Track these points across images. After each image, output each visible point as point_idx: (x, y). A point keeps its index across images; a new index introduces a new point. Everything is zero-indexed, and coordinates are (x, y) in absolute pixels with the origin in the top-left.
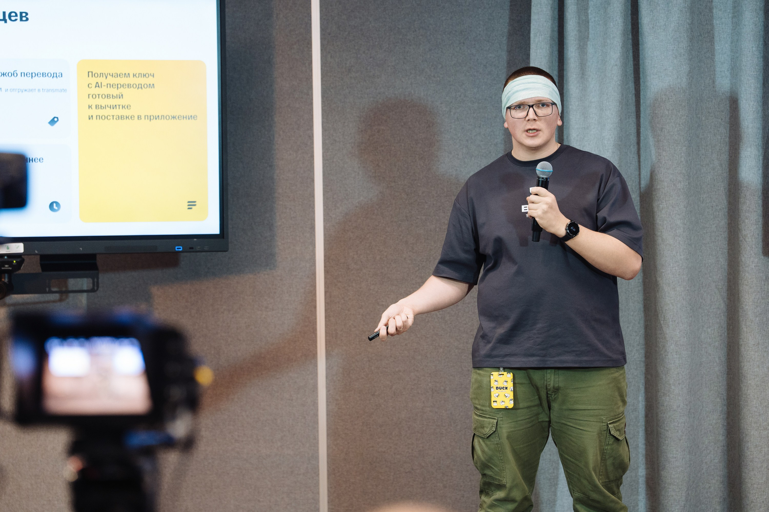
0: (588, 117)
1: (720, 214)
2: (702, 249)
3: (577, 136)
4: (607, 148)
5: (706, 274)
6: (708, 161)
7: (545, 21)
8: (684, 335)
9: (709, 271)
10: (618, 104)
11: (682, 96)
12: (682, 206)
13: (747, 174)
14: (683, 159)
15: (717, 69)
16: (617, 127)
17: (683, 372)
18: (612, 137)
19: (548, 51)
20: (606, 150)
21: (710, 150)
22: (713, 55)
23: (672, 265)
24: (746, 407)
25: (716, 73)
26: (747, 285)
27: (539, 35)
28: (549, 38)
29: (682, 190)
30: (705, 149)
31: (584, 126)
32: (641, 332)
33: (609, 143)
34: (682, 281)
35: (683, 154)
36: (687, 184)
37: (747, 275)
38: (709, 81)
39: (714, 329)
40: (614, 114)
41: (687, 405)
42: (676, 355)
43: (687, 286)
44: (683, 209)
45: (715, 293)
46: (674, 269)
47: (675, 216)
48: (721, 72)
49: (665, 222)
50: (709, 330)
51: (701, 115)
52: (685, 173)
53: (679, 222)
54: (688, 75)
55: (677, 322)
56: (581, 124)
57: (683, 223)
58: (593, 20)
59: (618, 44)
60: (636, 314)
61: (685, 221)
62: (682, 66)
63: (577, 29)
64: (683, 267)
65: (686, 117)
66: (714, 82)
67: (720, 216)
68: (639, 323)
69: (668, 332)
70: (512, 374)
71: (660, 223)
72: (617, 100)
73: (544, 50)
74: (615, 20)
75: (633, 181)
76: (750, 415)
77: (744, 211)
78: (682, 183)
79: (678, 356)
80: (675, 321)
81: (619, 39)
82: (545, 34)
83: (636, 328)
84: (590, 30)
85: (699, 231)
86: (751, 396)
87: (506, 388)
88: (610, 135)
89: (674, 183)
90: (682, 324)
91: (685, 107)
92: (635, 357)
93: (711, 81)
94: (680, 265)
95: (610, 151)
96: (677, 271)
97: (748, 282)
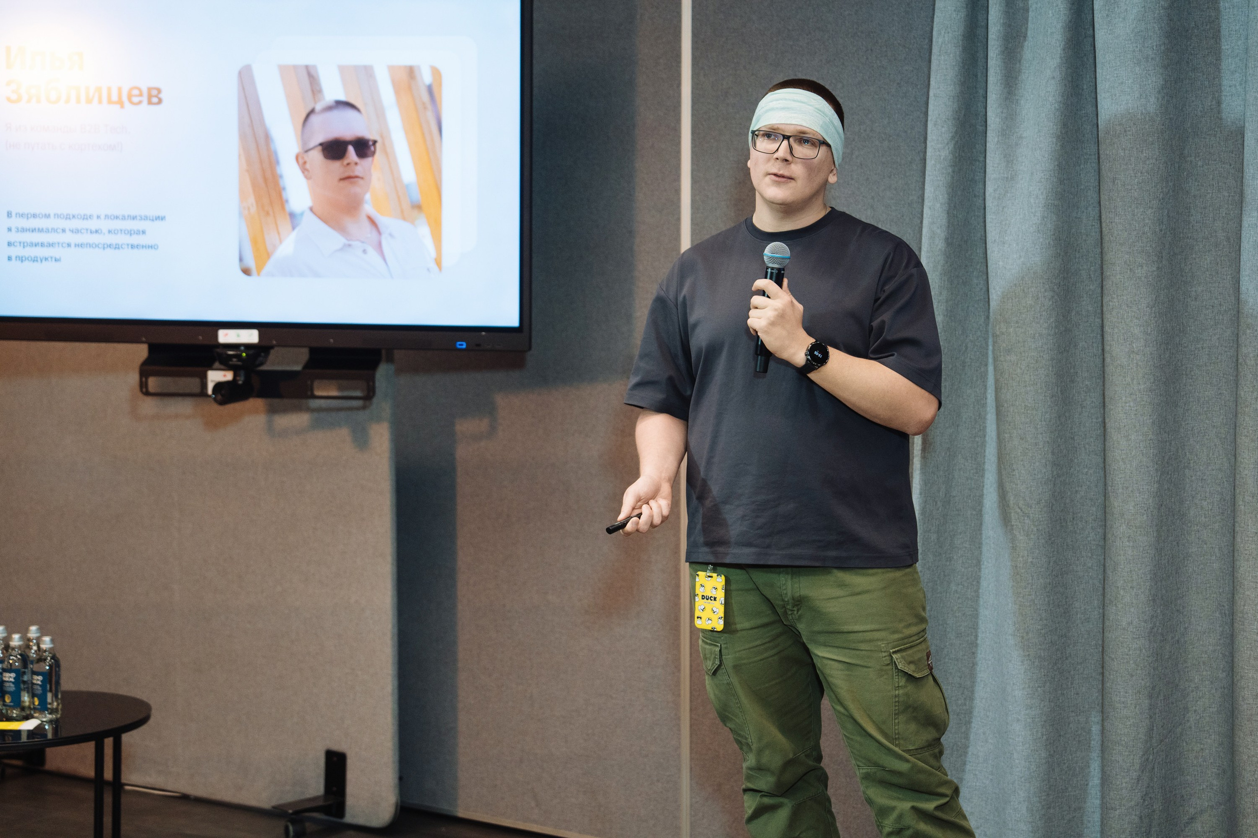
0: (1015, 162)
1: (1225, 318)
2: (1192, 373)
3: (995, 190)
4: (1033, 210)
5: (1199, 414)
6: (1207, 233)
7: (955, 11)
8: (1143, 511)
9: (1205, 409)
10: (1054, 140)
11: (1147, 126)
12: (1143, 305)
13: (1250, 254)
14: (1147, 229)
15: (1225, 82)
16: (1051, 176)
17: (1139, 570)
18: (1042, 193)
19: (958, 58)
20: (1032, 213)
21: (1211, 215)
22: (1219, 59)
23: (1124, 399)
24: (1242, 633)
25: (1223, 89)
26: (1246, 436)
27: (945, 32)
28: (960, 38)
29: (1143, 279)
30: (1201, 213)
31: (1006, 176)
32: (1099, 501)
33: (1037, 202)
34: (1140, 425)
35: (1147, 221)
36: (1155, 269)
37: (1247, 419)
38: (1212, 101)
39: (1213, 503)
40: (1046, 156)
41: (1145, 622)
42: (1129, 541)
43: (1151, 433)
44: (1145, 309)
45: (1215, 445)
46: (1128, 405)
47: (1131, 321)
48: (1230, 86)
49: (1116, 330)
50: (1205, 503)
51: (1195, 158)
52: (1151, 251)
53: (1137, 331)
54: (1159, 92)
55: (1130, 489)
56: (1002, 171)
57: (1145, 331)
58: (1034, 6)
59: (1058, 44)
60: (1091, 471)
61: (1149, 328)
62: (1148, 76)
63: (1002, 21)
64: (1143, 403)
65: (1154, 161)
66: (1219, 103)
67: (1225, 322)
68: (1096, 486)
69: (1116, 504)
70: (723, 577)
71: (1109, 331)
72: (1053, 134)
73: (951, 55)
74: (1055, 5)
75: (1091, 263)
76: (1248, 646)
77: (1245, 315)
78: (1145, 268)
79: (1131, 544)
80: (1127, 488)
81: (1060, 36)
82: (955, 31)
83: (1092, 494)
84: (1029, 24)
85: (1186, 345)
86: (1249, 615)
87: (715, 599)
88: (1039, 189)
89: (1131, 267)
90: (1140, 493)
91: (1152, 144)
92: (1089, 539)
93: (1214, 102)
94: (1138, 400)
95: (1038, 214)
96: (1133, 409)
97: (1248, 432)
